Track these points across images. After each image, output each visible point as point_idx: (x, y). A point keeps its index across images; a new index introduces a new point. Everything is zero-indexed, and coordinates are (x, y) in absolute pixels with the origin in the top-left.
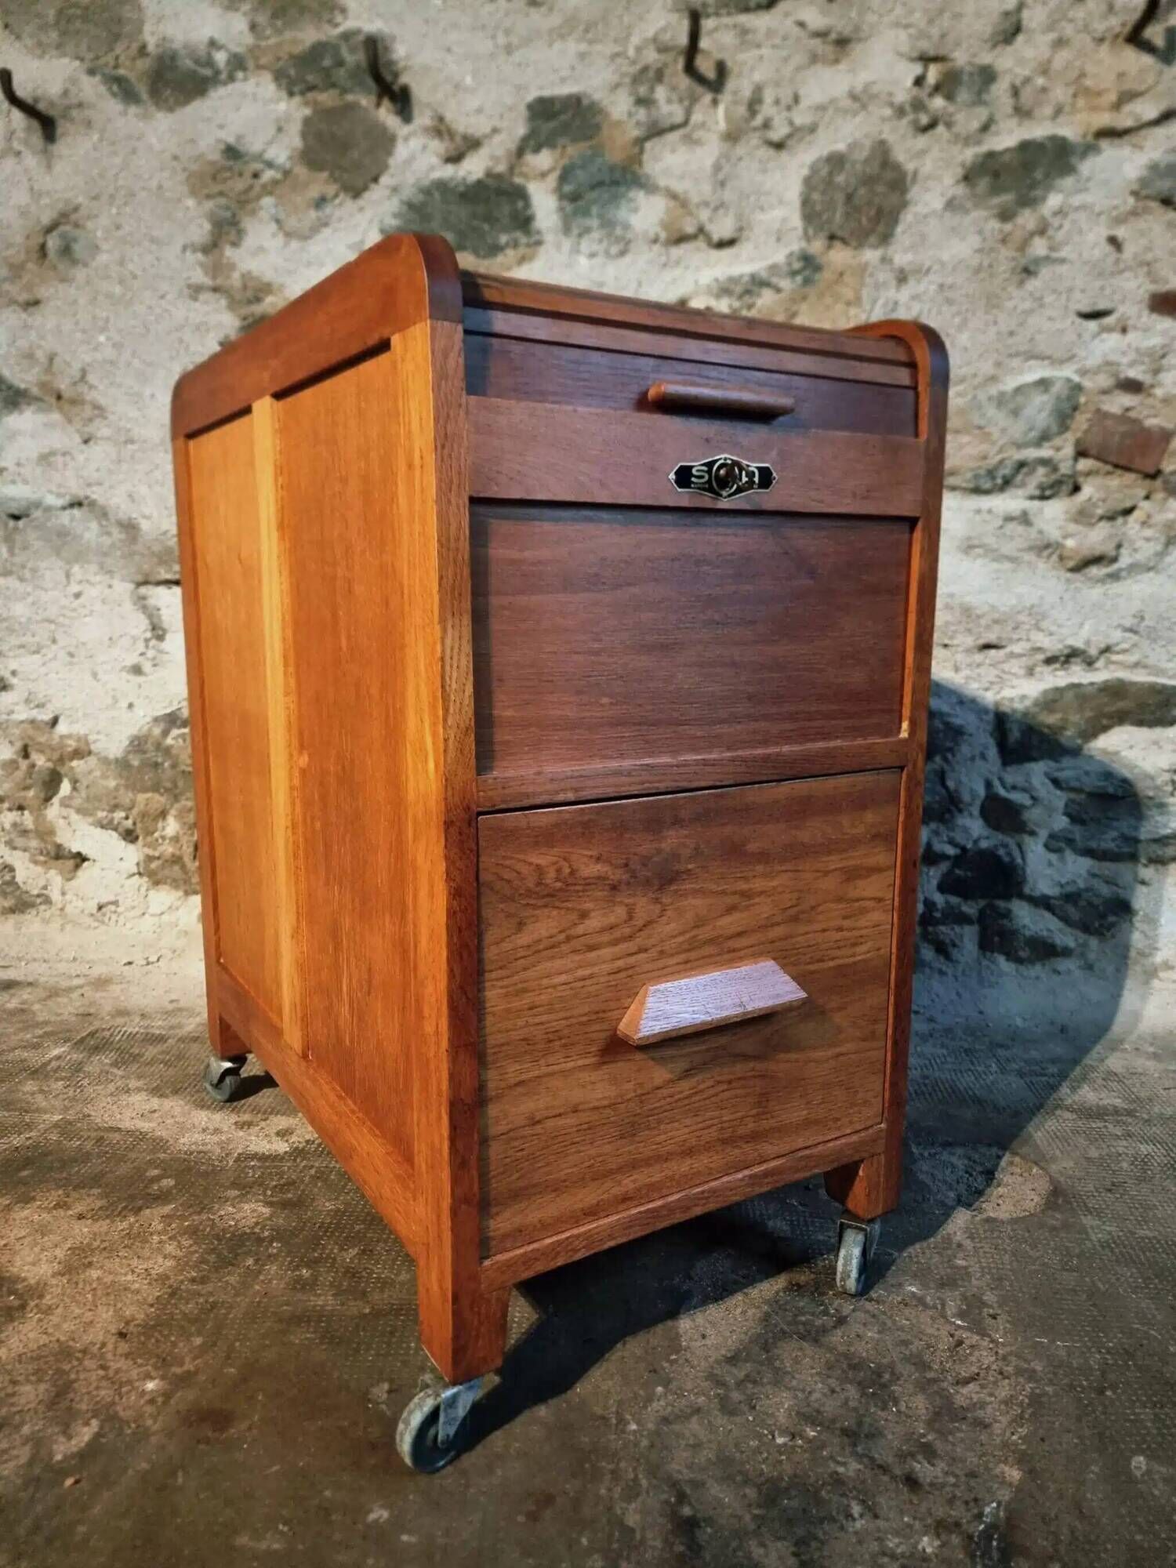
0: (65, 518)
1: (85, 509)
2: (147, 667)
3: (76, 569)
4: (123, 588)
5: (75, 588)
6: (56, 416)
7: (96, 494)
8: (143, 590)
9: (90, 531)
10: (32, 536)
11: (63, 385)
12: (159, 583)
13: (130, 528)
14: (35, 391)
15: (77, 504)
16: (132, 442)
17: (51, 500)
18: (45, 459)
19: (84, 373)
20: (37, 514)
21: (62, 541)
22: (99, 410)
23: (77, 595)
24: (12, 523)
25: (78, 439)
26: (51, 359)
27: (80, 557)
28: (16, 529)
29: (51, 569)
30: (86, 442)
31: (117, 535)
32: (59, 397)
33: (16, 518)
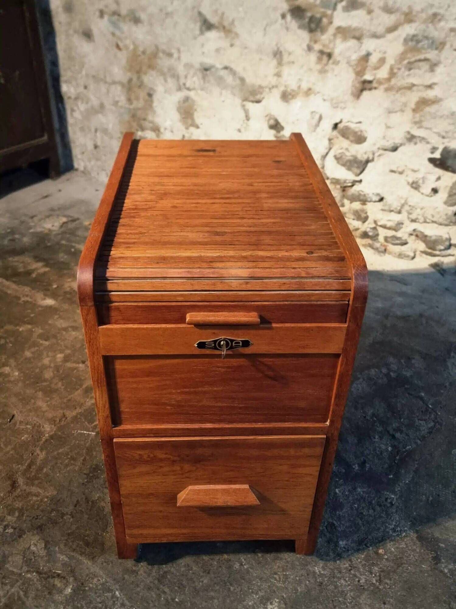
0: (223, 73)
1: (229, 70)
2: (242, 130)
3: (224, 92)
4: (238, 101)
5: (223, 99)
6: (222, 34)
7: (233, 66)
8: (245, 103)
9: (229, 79)
10: (211, 78)
11: (226, 24)
12: (250, 101)
13: (242, 80)
14: (217, 24)
15: (226, 68)
16: (246, 48)
17: (219, 66)
18: (218, 50)
19: (233, 21)
20: (213, 70)
21: (220, 81)
22: (237, 35)
23: (223, 101)
24: (205, 72)
25: (228, 45)
26: (223, 14)
27: (225, 87)
28: (207, 75)
29: (216, 90)
30: (232, 45)
31: (238, 82)
32: (224, 27)
33: (206, 70)
